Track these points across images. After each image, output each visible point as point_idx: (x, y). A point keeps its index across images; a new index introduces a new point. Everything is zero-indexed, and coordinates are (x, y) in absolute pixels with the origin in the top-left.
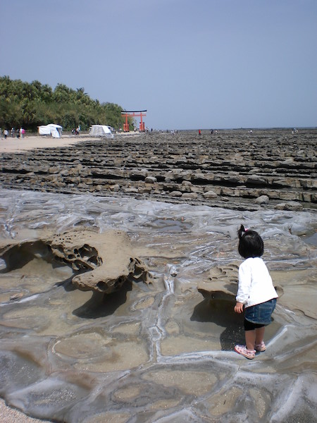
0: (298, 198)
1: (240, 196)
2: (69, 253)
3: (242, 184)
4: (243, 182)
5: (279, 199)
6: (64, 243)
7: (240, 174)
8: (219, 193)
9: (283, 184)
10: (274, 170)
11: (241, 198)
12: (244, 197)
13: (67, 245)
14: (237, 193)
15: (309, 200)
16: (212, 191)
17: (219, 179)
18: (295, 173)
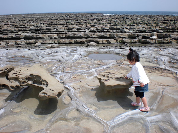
0: (52, 42)
1: (25, 44)
2: (23, 81)
3: (22, 39)
4: (22, 37)
5: (44, 43)
6: (18, 76)
7: (16, 34)
8: (15, 43)
9: (41, 37)
10: (29, 31)
11: (26, 45)
12: (28, 44)
13: (20, 76)
14: (23, 43)
15: (57, 43)
16: (11, 43)
17: (10, 37)
18: (39, 32)
